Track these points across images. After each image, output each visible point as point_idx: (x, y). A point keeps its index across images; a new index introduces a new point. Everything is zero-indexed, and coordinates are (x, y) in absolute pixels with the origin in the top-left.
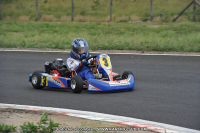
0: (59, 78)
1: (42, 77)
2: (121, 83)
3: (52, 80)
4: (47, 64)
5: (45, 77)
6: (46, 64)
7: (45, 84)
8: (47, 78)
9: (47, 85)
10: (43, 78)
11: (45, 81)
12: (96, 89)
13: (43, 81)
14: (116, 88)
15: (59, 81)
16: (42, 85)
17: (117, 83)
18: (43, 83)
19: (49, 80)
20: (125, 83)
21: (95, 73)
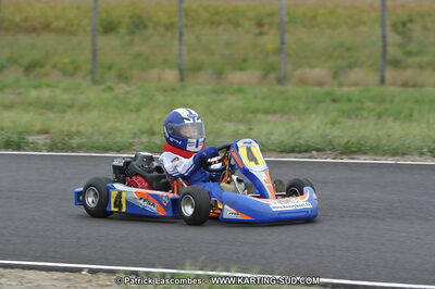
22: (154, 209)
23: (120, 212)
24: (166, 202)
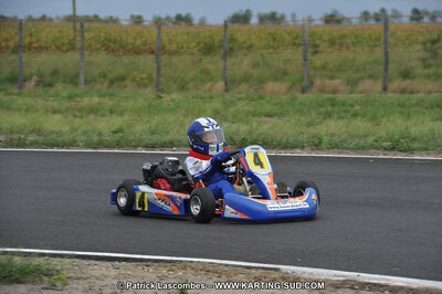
22: (170, 208)
23: (143, 210)
24: (179, 202)
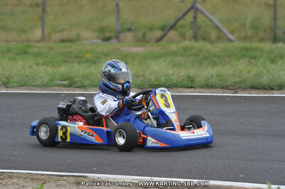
0: (91, 129)
1: (60, 128)
2: (195, 134)
3: (79, 132)
4: (62, 105)
5: (64, 127)
6: (60, 106)
7: (64, 139)
8: (69, 128)
9: (68, 140)
10: (62, 129)
11: (65, 133)
12: (159, 145)
13: (60, 133)
14: (190, 142)
15: (92, 133)
16: (60, 140)
17: (190, 134)
18: (61, 137)
19: (73, 132)
20: (201, 133)
21: (146, 120)
